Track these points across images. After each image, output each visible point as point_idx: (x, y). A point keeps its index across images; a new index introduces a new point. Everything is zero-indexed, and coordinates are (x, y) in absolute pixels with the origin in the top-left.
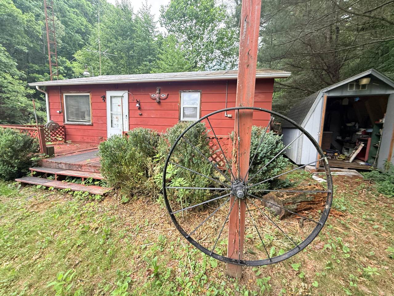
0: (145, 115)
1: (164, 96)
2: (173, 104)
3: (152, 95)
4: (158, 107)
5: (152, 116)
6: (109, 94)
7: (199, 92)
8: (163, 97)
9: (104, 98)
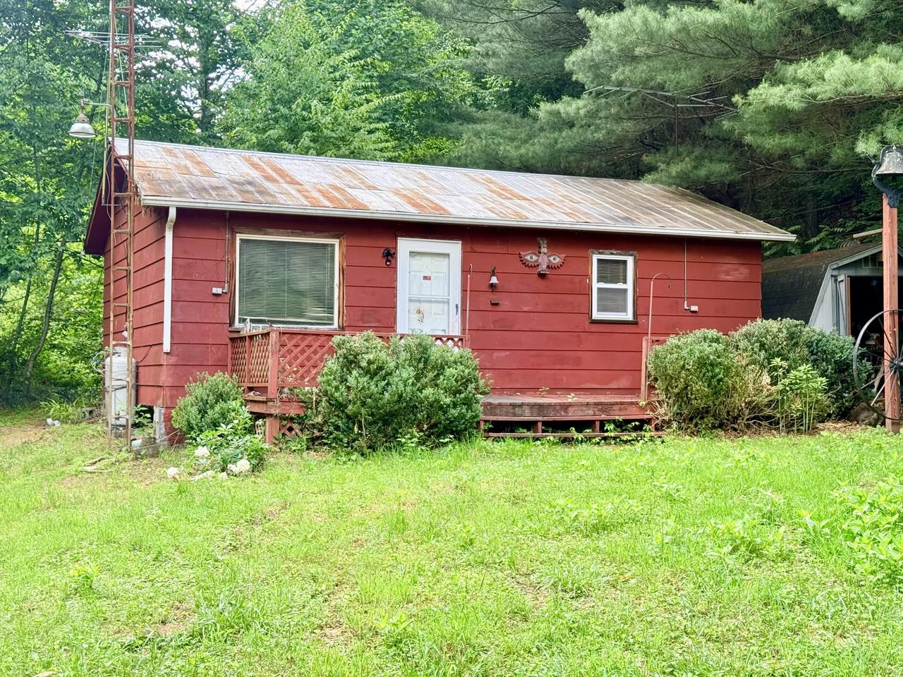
0: (506, 304)
1: (558, 260)
2: (577, 279)
3: (528, 258)
4: (541, 284)
5: (526, 309)
6: (405, 246)
7: (631, 255)
8: (554, 262)
9: (390, 255)
